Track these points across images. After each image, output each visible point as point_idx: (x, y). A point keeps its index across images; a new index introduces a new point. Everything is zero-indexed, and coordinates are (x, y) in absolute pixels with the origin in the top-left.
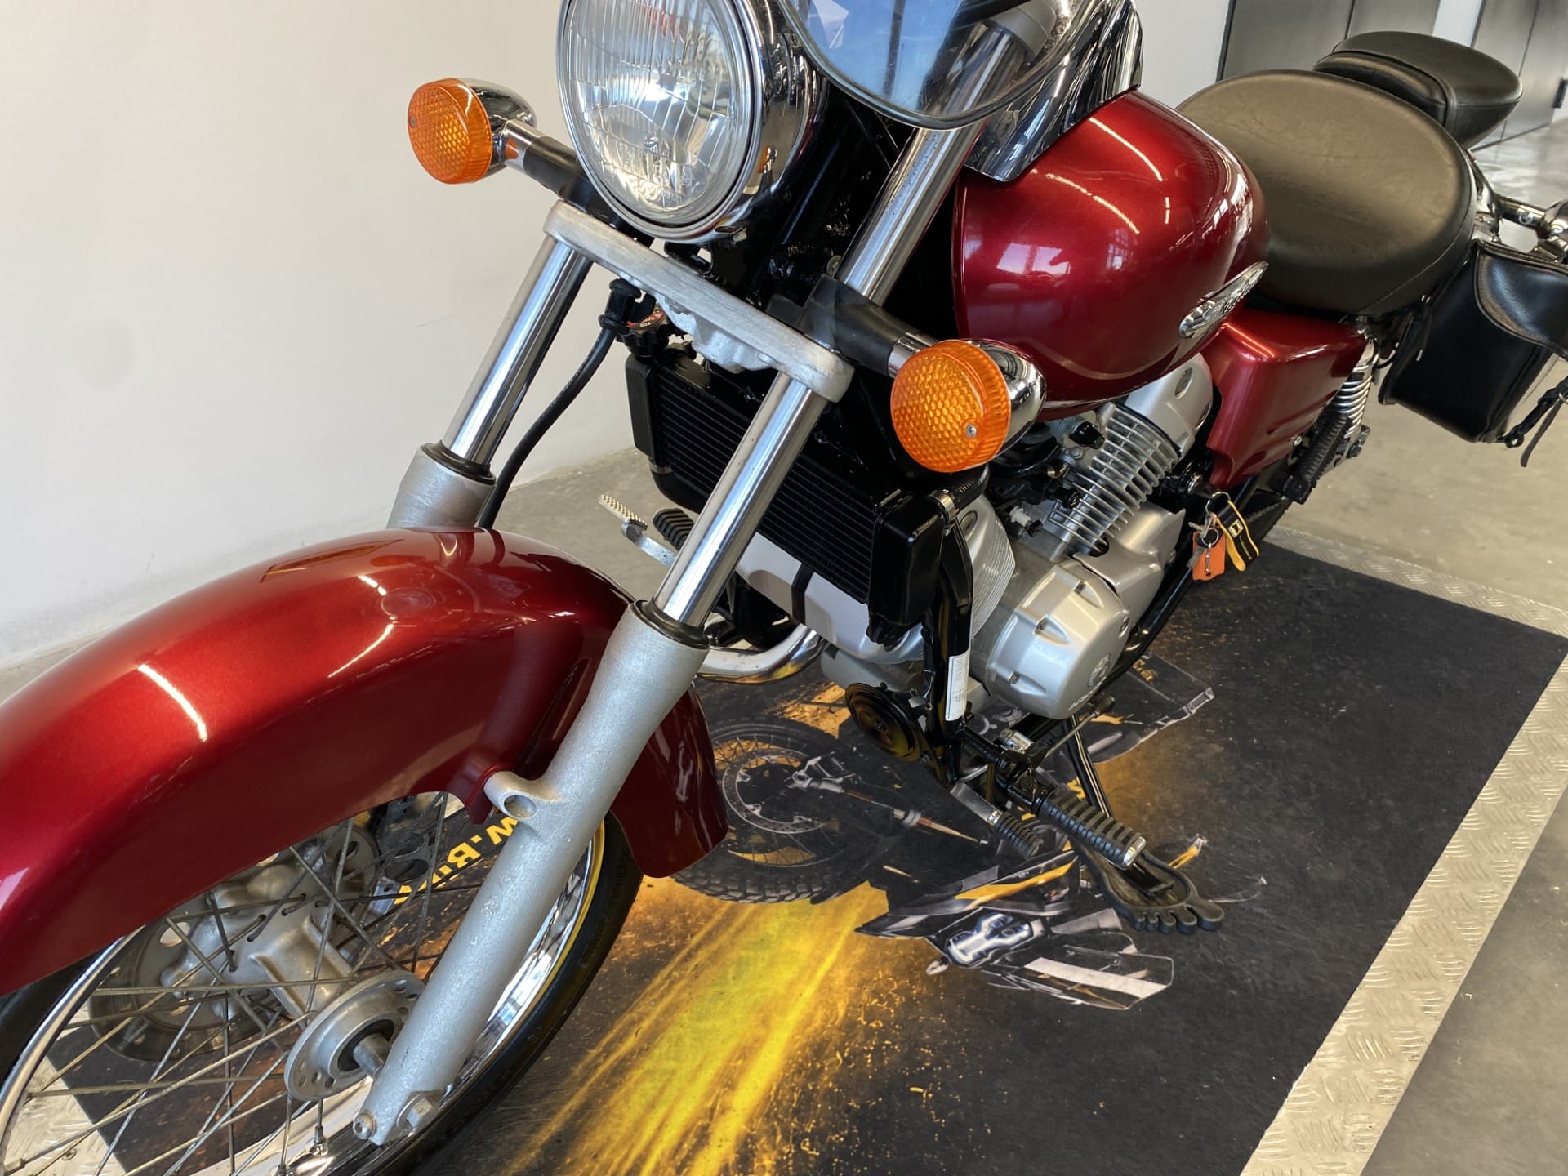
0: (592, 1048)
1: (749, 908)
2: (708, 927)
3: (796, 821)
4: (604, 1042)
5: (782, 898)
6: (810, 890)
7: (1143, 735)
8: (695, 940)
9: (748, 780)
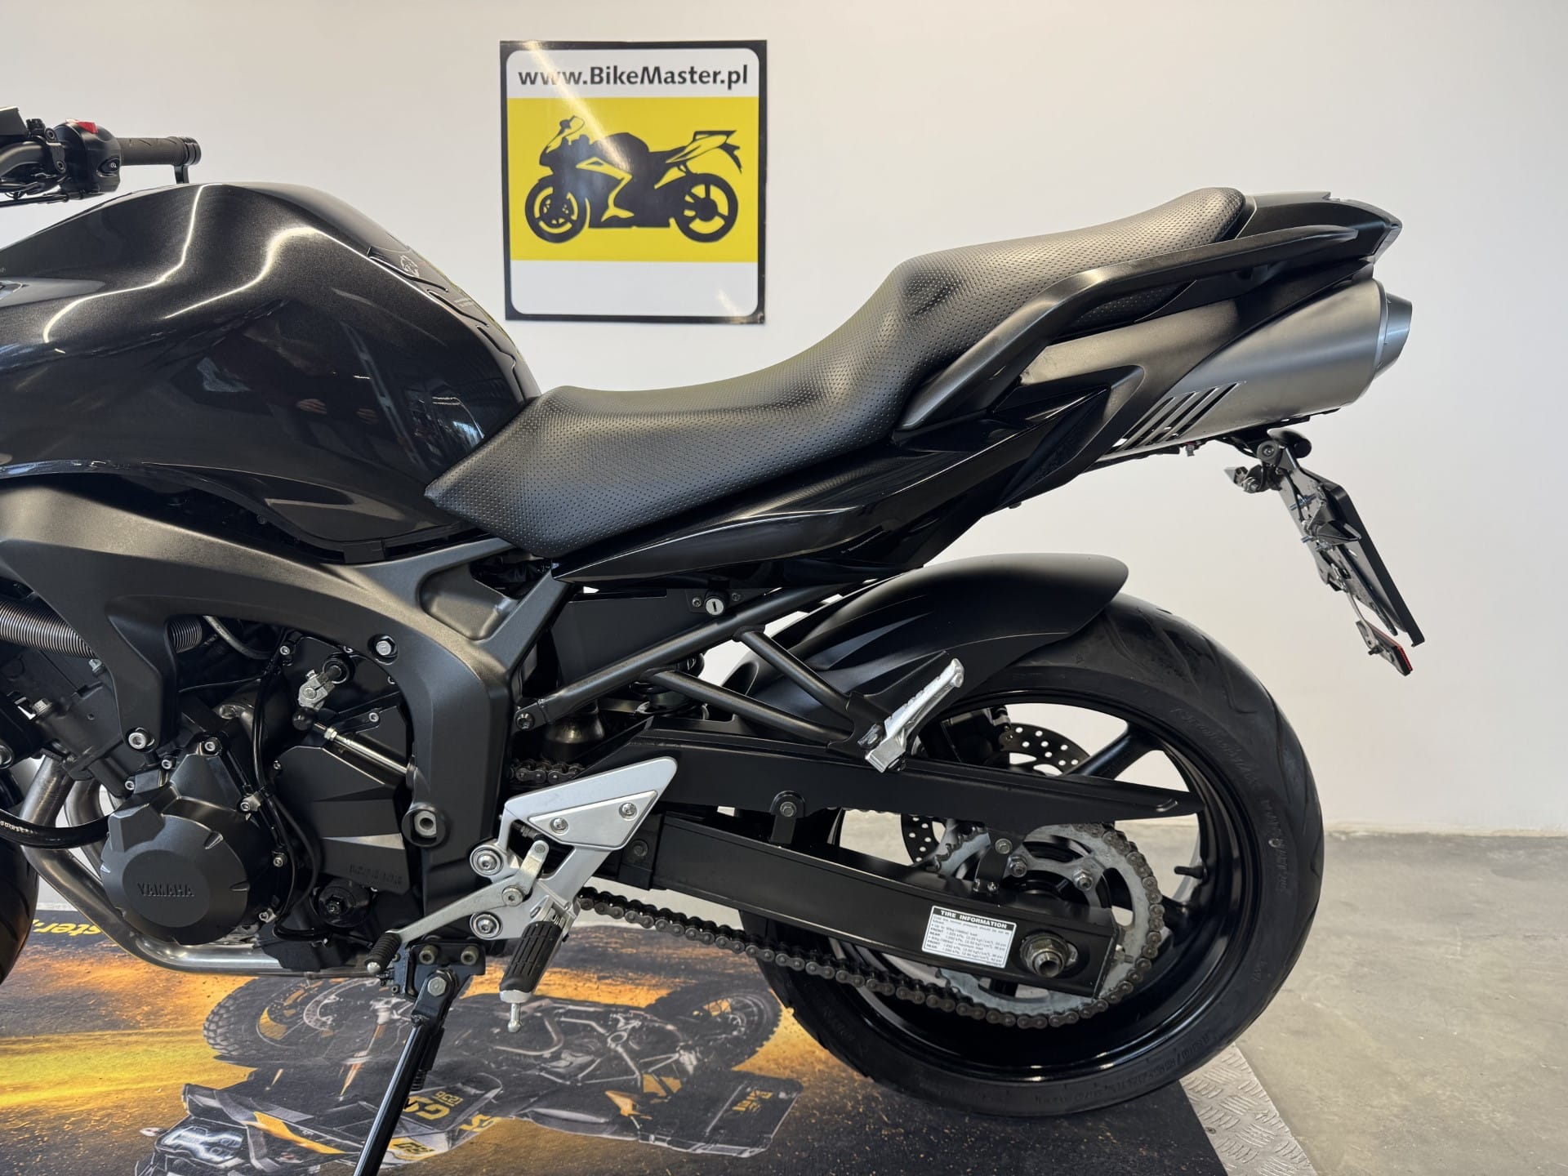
1: (198, 1036)
2: (167, 1030)
3: (324, 1019)
7: (613, 1133)
8: (150, 1030)
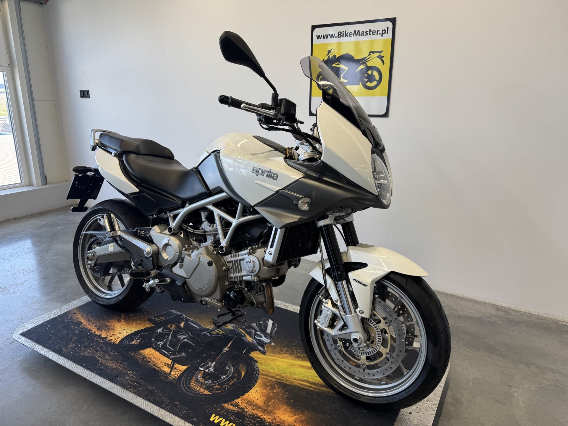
0: (310, 389)
1: (261, 372)
2: (269, 378)
3: (228, 369)
4: (308, 388)
5: (258, 367)
6: (254, 363)
7: (189, 319)
8: (273, 379)
9: (210, 380)
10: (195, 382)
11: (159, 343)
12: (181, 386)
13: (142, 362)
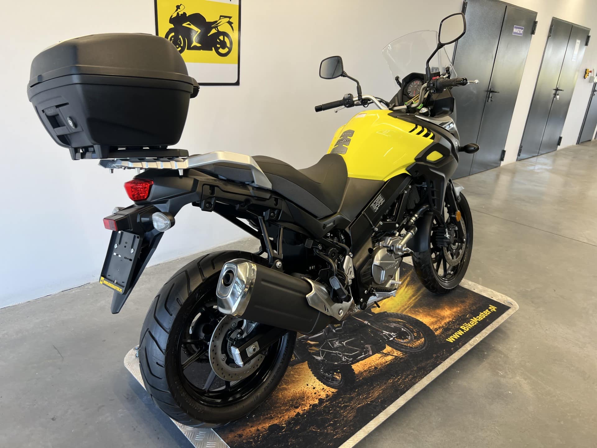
1: (399, 312)
2: (406, 310)
3: (393, 326)
5: (393, 313)
6: (387, 313)
9: (407, 336)
10: (409, 344)
11: (344, 359)
12: (413, 352)
13: (374, 372)
